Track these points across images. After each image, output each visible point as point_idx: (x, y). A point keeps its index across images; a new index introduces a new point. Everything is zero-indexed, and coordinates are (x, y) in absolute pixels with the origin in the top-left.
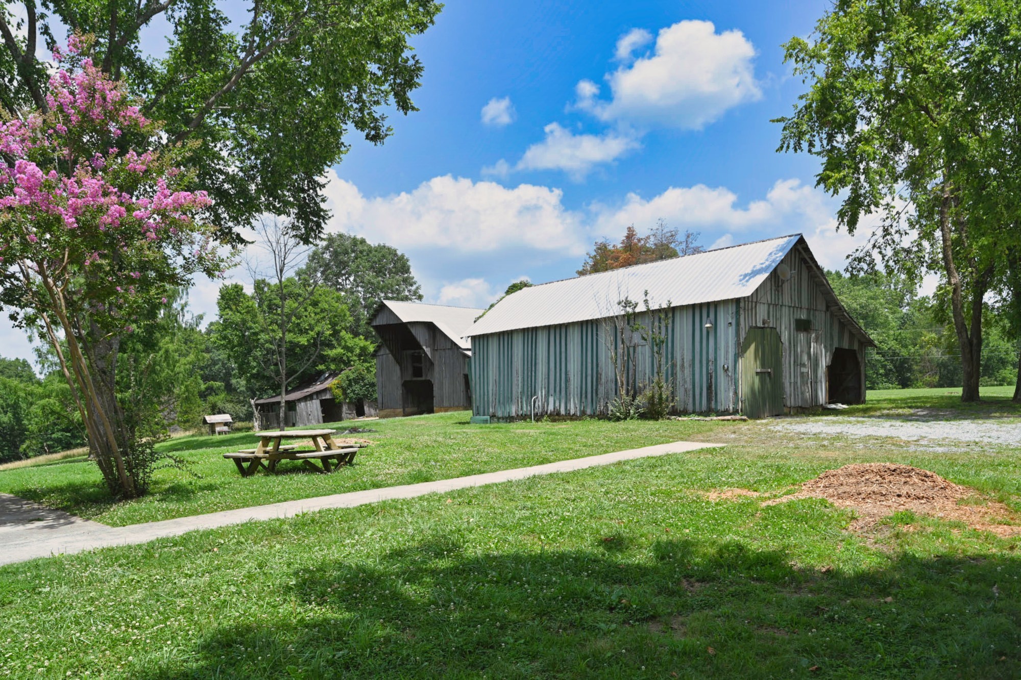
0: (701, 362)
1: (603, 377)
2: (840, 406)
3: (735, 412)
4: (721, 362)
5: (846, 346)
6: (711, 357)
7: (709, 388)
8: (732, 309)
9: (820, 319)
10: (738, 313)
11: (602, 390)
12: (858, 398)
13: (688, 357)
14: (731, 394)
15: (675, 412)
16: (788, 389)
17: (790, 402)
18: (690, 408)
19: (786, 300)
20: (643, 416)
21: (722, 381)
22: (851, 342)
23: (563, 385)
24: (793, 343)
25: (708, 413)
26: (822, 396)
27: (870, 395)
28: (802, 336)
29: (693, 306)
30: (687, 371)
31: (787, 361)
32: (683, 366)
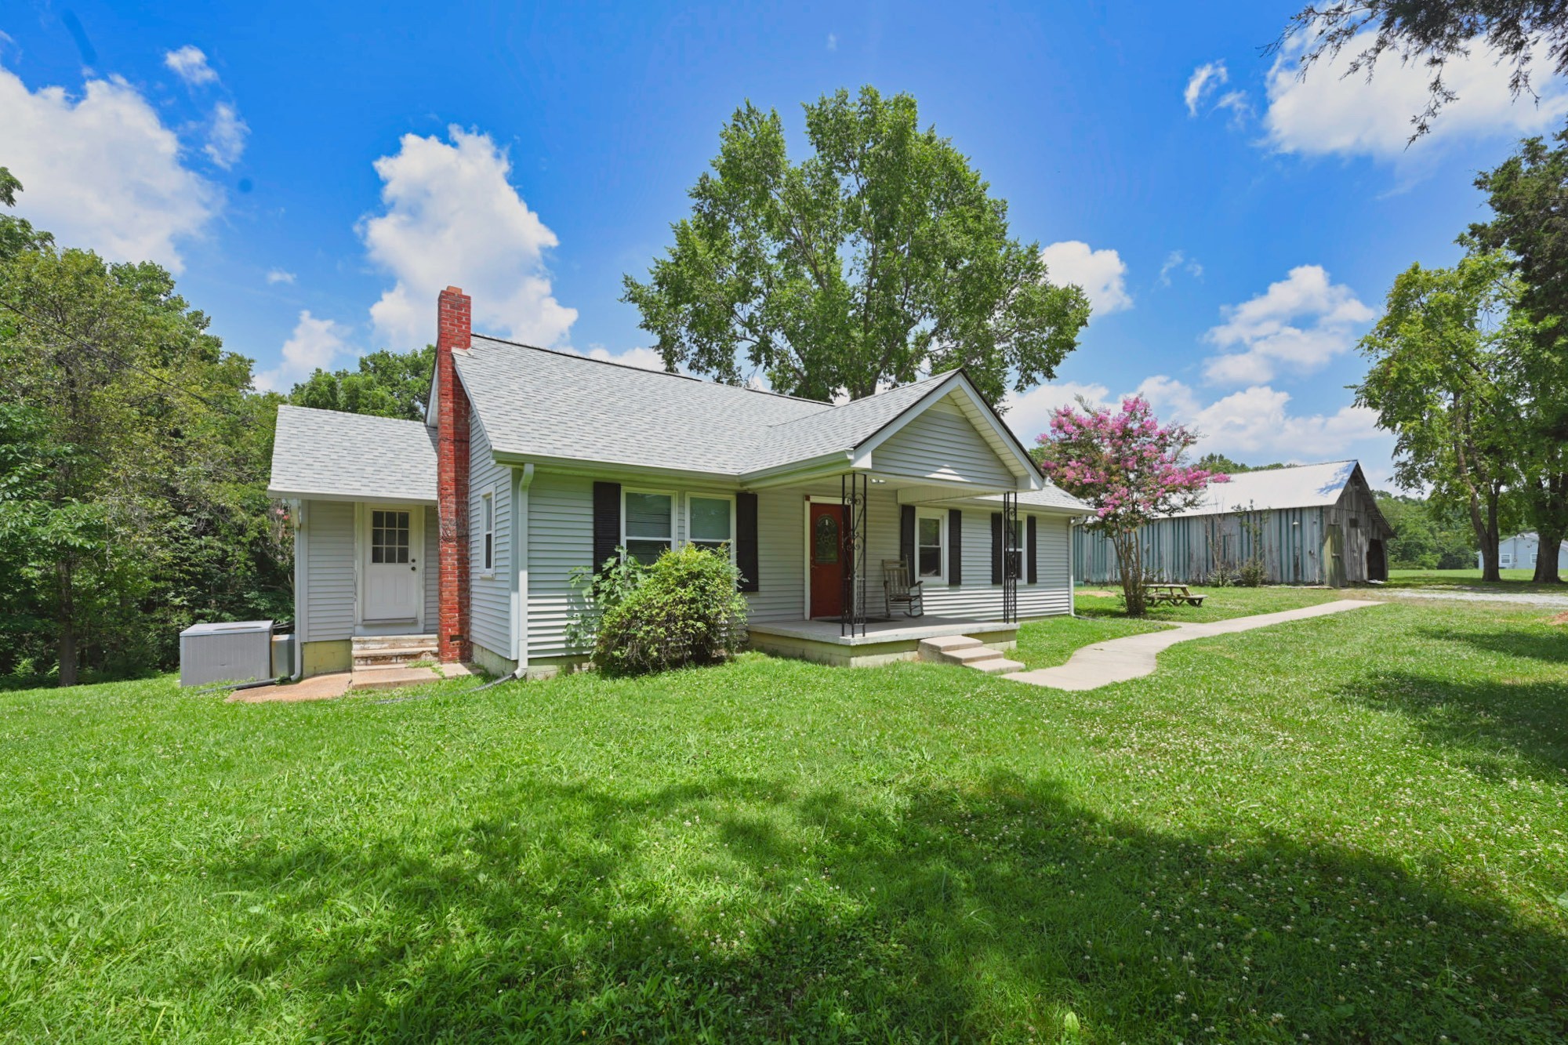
0: (1288, 548)
1: (1195, 557)
2: (1376, 581)
3: (1321, 583)
4: (1307, 548)
5: (1375, 538)
6: (1298, 544)
7: (1296, 566)
8: (1316, 513)
9: (1362, 519)
10: (1321, 516)
11: (1193, 565)
12: (1383, 577)
13: (1275, 544)
14: (1317, 571)
15: (1264, 582)
16: (1347, 568)
17: (1349, 578)
18: (1278, 579)
19: (1346, 507)
20: (1238, 584)
21: (1308, 562)
22: (1378, 535)
23: (1156, 561)
24: (1349, 535)
25: (1296, 583)
26: (1365, 576)
27: (1392, 574)
28: (1353, 531)
29: (1280, 511)
30: (1275, 554)
31: (1346, 548)
32: (1270, 551)
